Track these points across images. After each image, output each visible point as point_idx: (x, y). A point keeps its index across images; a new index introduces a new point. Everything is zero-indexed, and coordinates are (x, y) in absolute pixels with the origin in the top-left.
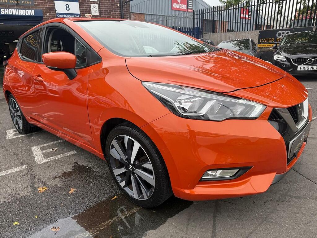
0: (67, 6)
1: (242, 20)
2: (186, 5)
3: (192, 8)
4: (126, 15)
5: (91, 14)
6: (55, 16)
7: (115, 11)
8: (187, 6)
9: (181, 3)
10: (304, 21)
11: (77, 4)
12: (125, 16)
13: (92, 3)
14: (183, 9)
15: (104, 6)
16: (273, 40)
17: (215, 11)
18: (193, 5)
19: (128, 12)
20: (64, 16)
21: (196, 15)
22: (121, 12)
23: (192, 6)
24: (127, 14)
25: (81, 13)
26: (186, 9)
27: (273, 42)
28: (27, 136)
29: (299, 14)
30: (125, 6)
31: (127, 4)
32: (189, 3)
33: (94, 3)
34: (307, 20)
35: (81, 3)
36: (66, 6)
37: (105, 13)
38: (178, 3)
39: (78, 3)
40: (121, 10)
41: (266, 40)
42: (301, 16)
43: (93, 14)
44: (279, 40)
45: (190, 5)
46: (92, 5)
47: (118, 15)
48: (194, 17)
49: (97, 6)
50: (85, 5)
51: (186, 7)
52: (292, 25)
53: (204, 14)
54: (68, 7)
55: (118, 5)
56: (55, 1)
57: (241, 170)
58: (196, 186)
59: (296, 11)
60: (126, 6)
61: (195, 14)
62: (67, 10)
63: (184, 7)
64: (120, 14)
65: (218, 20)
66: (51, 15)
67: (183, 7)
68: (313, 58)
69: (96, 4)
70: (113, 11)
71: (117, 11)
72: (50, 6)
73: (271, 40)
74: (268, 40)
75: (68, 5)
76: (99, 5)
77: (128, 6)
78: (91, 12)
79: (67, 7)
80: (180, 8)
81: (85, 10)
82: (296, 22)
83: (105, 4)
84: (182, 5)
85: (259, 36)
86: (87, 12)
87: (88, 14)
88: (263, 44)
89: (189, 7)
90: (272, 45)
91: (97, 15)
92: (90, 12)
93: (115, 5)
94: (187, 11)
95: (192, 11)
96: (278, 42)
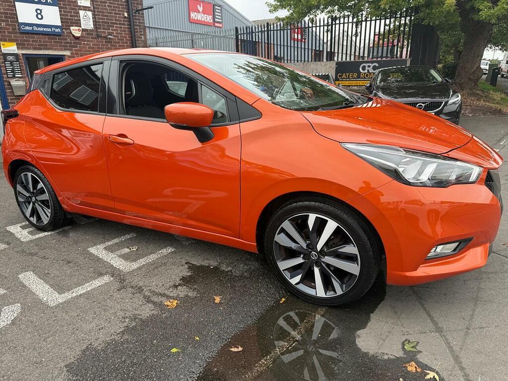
0: (39, 12)
2: (211, 16)
3: (221, 21)
4: (138, 30)
5: (81, 27)
6: (17, 27)
7: (120, 24)
8: (214, 18)
9: (204, 12)
10: (385, 48)
11: (56, 9)
12: (137, 32)
13: (81, 10)
14: (207, 22)
15: (102, 15)
16: (355, 75)
17: (271, 31)
18: (221, 16)
19: (141, 26)
20: (33, 28)
21: (241, 34)
22: (130, 25)
23: (220, 18)
24: (140, 29)
25: (62, 25)
26: (211, 21)
27: (355, 78)
28: (59, 233)
29: (379, 39)
30: (136, 16)
31: (139, 13)
32: (216, 13)
33: (85, 8)
34: (390, 48)
35: (63, 8)
36: (36, 12)
37: (104, 26)
38: (198, 12)
39: (58, 7)
40: (130, 22)
41: (346, 75)
42: (381, 42)
43: (83, 27)
44: (364, 76)
45: (218, 16)
46: (82, 13)
47: (125, 31)
48: (237, 37)
49: (90, 14)
50: (69, 12)
51: (211, 19)
52: (371, 54)
53: (254, 34)
54: (40, 14)
55: (126, 15)
56: (16, 2)
57: (462, 243)
58: (421, 266)
59: (375, 35)
60: (139, 16)
61: (239, 33)
62: (39, 19)
63: (208, 19)
64: (129, 28)
65: (260, 41)
66: (10, 25)
67: (206, 19)
68: (423, 103)
69: (89, 10)
70: (117, 24)
71: (124, 24)
72: (7, 9)
73: (353, 75)
74: (349, 75)
75: (41, 10)
76: (93, 12)
77: (141, 17)
78: (80, 23)
79: (38, 14)
80: (203, 20)
81: (70, 19)
82: (376, 49)
83: (104, 12)
84: (206, 15)
85: (336, 69)
86: (74, 23)
87: (75, 26)
88: (342, 81)
89: (216, 20)
90: (354, 82)
91: (90, 30)
92: (78, 24)
93: (120, 14)
94: (213, 25)
95: (220, 25)
96: (362, 78)
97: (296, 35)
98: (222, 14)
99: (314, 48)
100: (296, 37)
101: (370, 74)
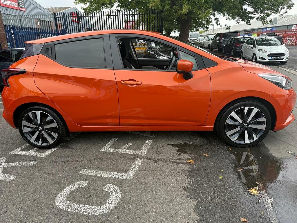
1: (73, 23)
2: (16, 3)
3: (24, 7)
8: (19, 5)
14: (14, 7)
23: (23, 4)
26: (17, 7)
32: (20, 1)
51: (17, 5)
67: (13, 5)
80: (11, 5)
84: (12, 2)
89: (21, 6)
94: (18, 9)
95: (24, 10)
96: (138, 46)
97: (74, 19)
98: (24, 2)
99: (86, 27)
100: (74, 20)
101: (142, 43)
